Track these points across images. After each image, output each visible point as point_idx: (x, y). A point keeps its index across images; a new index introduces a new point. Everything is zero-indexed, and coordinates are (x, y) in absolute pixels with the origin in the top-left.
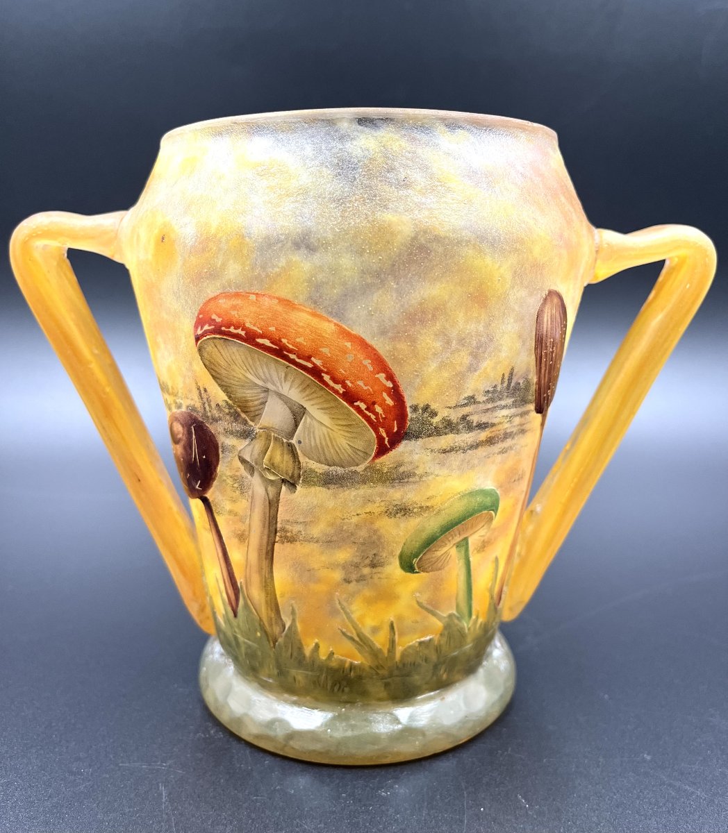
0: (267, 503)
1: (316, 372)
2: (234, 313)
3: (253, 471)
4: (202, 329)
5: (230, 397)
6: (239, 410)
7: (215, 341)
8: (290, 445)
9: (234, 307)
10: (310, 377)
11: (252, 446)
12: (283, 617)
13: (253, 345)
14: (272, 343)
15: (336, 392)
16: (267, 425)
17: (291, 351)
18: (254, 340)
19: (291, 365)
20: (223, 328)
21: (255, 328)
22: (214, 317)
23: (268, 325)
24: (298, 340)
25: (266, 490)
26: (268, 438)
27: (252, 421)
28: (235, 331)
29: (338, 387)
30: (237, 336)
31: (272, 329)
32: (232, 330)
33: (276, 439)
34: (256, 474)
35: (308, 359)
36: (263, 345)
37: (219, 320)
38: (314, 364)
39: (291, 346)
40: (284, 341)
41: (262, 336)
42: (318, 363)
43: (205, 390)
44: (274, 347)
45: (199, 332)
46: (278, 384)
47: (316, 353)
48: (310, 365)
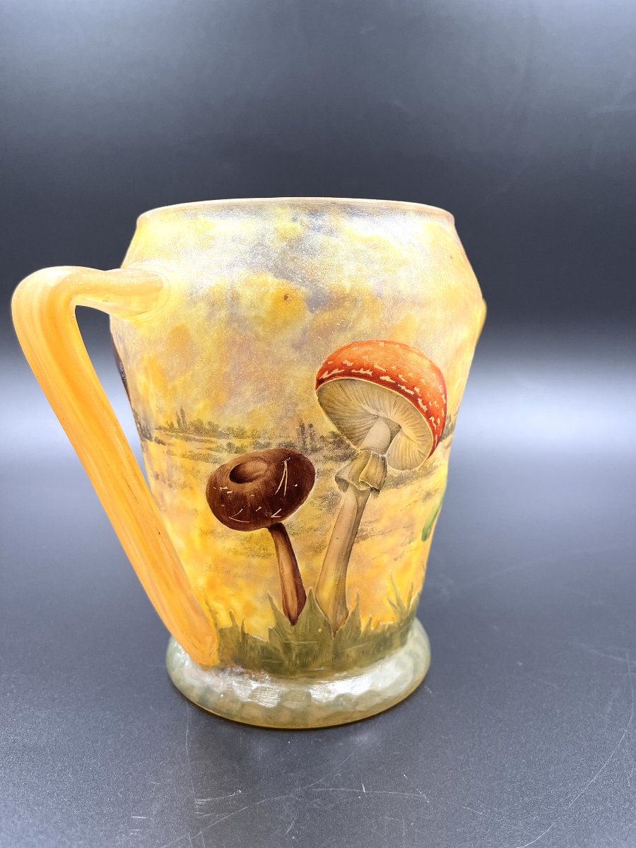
0: (356, 511)
1: (414, 399)
2: (365, 357)
3: (347, 487)
4: (329, 373)
5: (339, 428)
6: (345, 437)
7: (341, 382)
8: (383, 459)
9: (366, 353)
10: (410, 402)
11: (351, 466)
12: (347, 606)
13: (376, 382)
14: (391, 379)
15: (422, 411)
16: (368, 446)
17: (403, 384)
18: (378, 378)
19: (401, 395)
20: (353, 371)
21: (382, 369)
22: (345, 362)
23: (391, 365)
24: (409, 374)
25: (357, 500)
26: (367, 457)
27: (355, 444)
28: (364, 372)
29: (424, 408)
30: (365, 376)
31: (394, 367)
32: (362, 371)
33: (374, 456)
34: (350, 488)
35: (412, 389)
36: (385, 381)
37: (350, 364)
38: (415, 392)
39: (404, 380)
40: (400, 376)
41: (385, 374)
42: (417, 390)
43: (311, 426)
44: (393, 381)
45: (325, 375)
46: (388, 412)
47: (418, 383)
48: (412, 393)
